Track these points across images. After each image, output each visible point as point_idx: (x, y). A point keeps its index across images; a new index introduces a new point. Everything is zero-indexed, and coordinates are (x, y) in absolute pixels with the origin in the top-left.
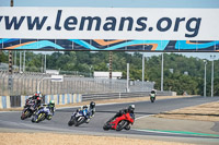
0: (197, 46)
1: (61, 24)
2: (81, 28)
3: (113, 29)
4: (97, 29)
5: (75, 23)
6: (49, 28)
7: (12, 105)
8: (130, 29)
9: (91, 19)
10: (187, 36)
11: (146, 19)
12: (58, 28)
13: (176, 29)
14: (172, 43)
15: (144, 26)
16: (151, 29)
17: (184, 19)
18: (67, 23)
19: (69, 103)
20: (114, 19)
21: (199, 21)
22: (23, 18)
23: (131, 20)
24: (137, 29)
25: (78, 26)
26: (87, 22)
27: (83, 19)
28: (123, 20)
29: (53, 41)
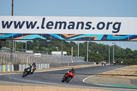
0: (119, 38)
1: (45, 26)
2: (56, 28)
3: (73, 28)
4: (64, 28)
5: (52, 25)
6: (38, 28)
7: (15, 70)
8: (82, 28)
9: (61, 23)
10: (113, 32)
11: (91, 23)
12: (43, 27)
13: (107, 28)
14: (105, 36)
15: (90, 27)
16: (94, 28)
17: (111, 23)
18: (48, 25)
19: (43, 69)
20: (73, 23)
21: (120, 24)
22: (24, 22)
23: (82, 23)
24: (86, 28)
25: (54, 27)
26: (59, 24)
27: (57, 23)
28: (78, 23)
29: (40, 35)
